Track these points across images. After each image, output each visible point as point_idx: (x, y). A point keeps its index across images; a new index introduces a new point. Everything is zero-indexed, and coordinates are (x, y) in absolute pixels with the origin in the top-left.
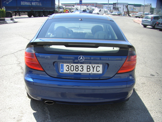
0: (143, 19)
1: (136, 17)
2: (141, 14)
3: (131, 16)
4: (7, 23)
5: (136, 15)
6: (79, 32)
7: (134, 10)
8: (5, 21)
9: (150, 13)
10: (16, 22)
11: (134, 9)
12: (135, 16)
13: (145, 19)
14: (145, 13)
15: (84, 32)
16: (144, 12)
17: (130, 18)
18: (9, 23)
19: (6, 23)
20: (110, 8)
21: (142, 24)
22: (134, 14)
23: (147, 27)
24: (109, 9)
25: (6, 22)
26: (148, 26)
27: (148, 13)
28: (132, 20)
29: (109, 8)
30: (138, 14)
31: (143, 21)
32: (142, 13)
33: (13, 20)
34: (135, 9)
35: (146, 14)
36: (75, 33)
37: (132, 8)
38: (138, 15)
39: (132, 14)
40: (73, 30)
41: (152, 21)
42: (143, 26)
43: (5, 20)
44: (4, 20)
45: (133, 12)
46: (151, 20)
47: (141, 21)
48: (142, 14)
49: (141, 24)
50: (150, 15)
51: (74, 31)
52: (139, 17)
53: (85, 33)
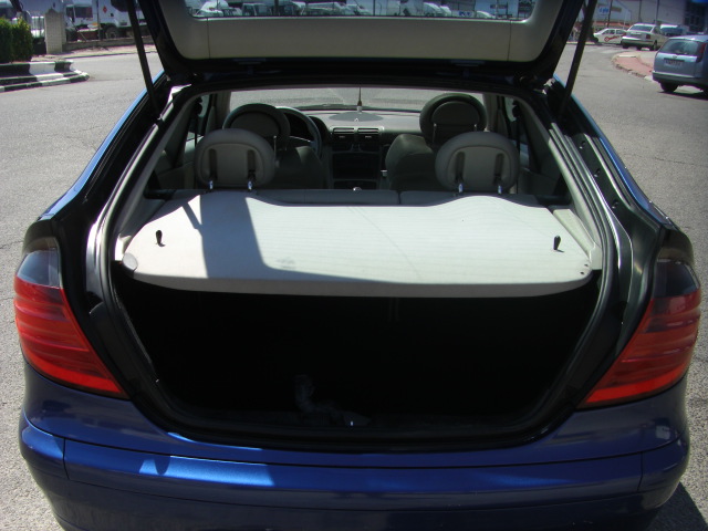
0: (662, 55)
1: (626, 45)
2: (649, 29)
3: (601, 40)
4: (40, 85)
5: (625, 34)
6: (356, 128)
7: (614, 15)
8: (28, 74)
9: (686, 29)
10: (82, 79)
11: (612, 8)
12: (618, 41)
13: (671, 56)
14: (662, 26)
15: (382, 128)
16: (659, 23)
17: (599, 48)
18: (49, 85)
19: (33, 86)
20: (506, 7)
21: (656, 78)
22: (612, 32)
23: (680, 89)
24: (503, 11)
25: (35, 79)
26: (682, 84)
27: (675, 27)
28: (609, 57)
29: (501, 7)
30: (633, 32)
31: (659, 64)
32: (653, 26)
33: (68, 70)
34: (619, 10)
35: (671, 33)
36: (336, 135)
37: (603, 8)
38: (632, 36)
39: (607, 32)
40: (324, 117)
41: (702, 63)
42: (658, 86)
43: (31, 71)
44: (25, 70)
45: (609, 22)
46: (695, 58)
47: (652, 63)
48: (650, 33)
49: (650, 78)
50: (688, 34)
51: (331, 125)
52: (639, 47)
53: (389, 137)
